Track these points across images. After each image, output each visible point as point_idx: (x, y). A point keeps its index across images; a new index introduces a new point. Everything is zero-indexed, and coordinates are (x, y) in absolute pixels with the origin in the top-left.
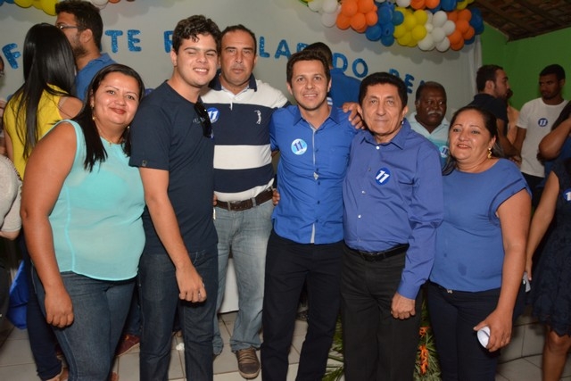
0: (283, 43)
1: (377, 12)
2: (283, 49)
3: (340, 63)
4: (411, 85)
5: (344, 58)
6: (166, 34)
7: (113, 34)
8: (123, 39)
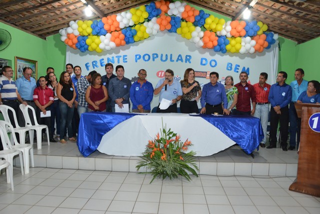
0: (180, 56)
1: (218, 40)
2: (180, 58)
3: (204, 62)
4: (238, 69)
5: (206, 60)
6: (136, 56)
7: (118, 57)
8: (121, 59)
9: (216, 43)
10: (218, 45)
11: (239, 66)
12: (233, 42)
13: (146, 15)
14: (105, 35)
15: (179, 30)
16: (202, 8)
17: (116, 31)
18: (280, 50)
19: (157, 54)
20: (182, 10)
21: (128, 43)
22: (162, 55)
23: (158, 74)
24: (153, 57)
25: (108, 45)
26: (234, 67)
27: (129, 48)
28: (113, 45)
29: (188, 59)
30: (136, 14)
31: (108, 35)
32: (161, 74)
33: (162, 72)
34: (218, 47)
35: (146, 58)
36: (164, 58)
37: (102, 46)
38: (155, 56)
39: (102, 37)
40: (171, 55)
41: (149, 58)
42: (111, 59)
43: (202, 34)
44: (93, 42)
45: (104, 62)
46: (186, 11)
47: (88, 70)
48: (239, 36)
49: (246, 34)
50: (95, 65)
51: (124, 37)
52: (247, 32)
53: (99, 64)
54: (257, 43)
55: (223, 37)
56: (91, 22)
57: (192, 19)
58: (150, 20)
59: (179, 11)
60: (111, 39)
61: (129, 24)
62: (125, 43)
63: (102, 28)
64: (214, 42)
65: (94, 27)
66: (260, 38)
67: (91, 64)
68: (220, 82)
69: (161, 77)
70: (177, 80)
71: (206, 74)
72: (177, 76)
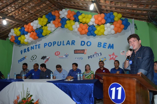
0: (68, 41)
2: (68, 43)
3: (83, 43)
4: (106, 46)
6: (45, 44)
7: (36, 46)
8: (37, 46)
9: (87, 30)
10: (89, 31)
11: (106, 44)
12: (98, 28)
13: (46, 20)
14: (27, 34)
15: (65, 26)
16: (78, 11)
17: (32, 31)
18: (137, 29)
19: (55, 42)
20: (66, 13)
21: (39, 37)
22: (58, 42)
23: (55, 54)
24: (53, 43)
25: (28, 40)
26: (102, 45)
27: (41, 40)
28: (31, 39)
29: (73, 42)
30: (40, 20)
31: (29, 34)
32: (57, 53)
33: (58, 52)
34: (89, 33)
35: (50, 44)
36: (59, 44)
37: (26, 40)
38: (54, 43)
39: (26, 35)
40: (63, 41)
41: (51, 45)
42: (33, 47)
43: (78, 26)
44: (22, 39)
45: (29, 49)
46: (69, 14)
47: (22, 54)
48: (102, 24)
49: (106, 22)
50: (25, 51)
51: (36, 34)
52: (106, 20)
53: (27, 51)
54: (115, 26)
55: (91, 26)
56: (19, 28)
57: (73, 18)
58: (50, 23)
59: (65, 15)
60: (30, 36)
61: (38, 26)
62: (38, 37)
63: (24, 31)
64: (86, 30)
65: (20, 30)
66: (117, 23)
67: (23, 51)
68: (93, 55)
69: (57, 55)
70: (66, 56)
71: (84, 51)
72: (67, 54)
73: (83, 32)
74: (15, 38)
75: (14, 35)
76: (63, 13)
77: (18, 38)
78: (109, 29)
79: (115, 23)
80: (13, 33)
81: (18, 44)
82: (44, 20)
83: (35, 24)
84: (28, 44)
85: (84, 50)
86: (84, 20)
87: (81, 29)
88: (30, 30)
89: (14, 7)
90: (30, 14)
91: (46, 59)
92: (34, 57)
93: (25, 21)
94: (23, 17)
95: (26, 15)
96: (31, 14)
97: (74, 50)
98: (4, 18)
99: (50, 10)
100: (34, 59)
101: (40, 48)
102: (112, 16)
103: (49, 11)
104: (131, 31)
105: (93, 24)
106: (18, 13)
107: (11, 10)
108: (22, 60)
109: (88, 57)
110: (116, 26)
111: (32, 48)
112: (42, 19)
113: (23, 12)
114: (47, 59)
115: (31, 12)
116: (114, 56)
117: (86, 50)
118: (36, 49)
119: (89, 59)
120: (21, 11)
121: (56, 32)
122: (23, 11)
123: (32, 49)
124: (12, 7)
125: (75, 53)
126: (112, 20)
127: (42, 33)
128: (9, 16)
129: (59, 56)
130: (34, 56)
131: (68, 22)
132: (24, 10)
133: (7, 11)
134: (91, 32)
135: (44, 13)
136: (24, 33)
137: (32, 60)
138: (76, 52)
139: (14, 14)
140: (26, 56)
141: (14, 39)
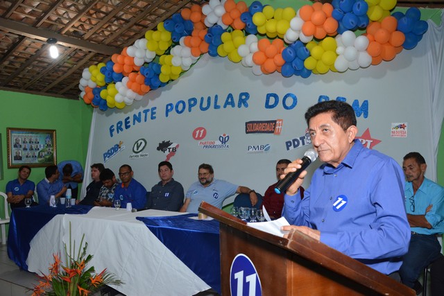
0: (230, 96)
1: (282, 54)
2: (230, 101)
3: (272, 101)
5: (275, 96)
6: (167, 106)
7: (146, 112)
8: (149, 114)
10: (286, 63)
12: (315, 50)
13: (167, 37)
14: (121, 81)
15: (220, 50)
17: (133, 71)
19: (194, 99)
20: (221, 11)
21: (152, 88)
22: (202, 99)
23: (194, 134)
24: (189, 103)
25: (124, 95)
27: (158, 95)
28: (130, 93)
29: (244, 99)
30: (152, 39)
31: (125, 80)
32: (200, 133)
33: (201, 129)
34: (288, 67)
35: (181, 107)
36: (205, 105)
37: (118, 98)
38: (192, 102)
39: (118, 84)
40: (216, 97)
41: (184, 108)
42: (137, 115)
43: (255, 47)
44: (108, 95)
45: (129, 122)
46: (228, 12)
47: (112, 135)
48: (327, 36)
49: (339, 26)
50: (119, 128)
51: (143, 79)
52: (339, 21)
53: (123, 126)
54: (373, 40)
55: (294, 45)
56: (101, 65)
57: (239, 24)
58: (178, 44)
59: (216, 15)
60: (127, 84)
61: (145, 56)
62: (149, 88)
63: (113, 71)
64: (276, 58)
65: (103, 71)
66: (381, 27)
67: (115, 127)
68: (302, 139)
69: (199, 138)
70: (224, 142)
71: (275, 125)
72: (224, 135)
73: (270, 65)
74: (94, 93)
75: (92, 85)
76: (213, 11)
77: (99, 93)
78: (351, 52)
79: (371, 29)
80: (88, 80)
81: (102, 110)
82: (161, 36)
83: (139, 52)
84: (126, 108)
85: (275, 122)
86: (271, 27)
87: (262, 57)
88: (126, 69)
89: (73, 8)
90: (122, 22)
91: (169, 149)
92: (141, 143)
93: (115, 44)
94: (107, 33)
95: (114, 28)
96: (127, 21)
97: (246, 123)
98: (52, 41)
99: (176, 4)
100: (140, 149)
101: (155, 117)
102: (359, 5)
103: (176, 8)
104: (434, 53)
105: (299, 39)
106: (91, 23)
107: (68, 15)
108: (112, 154)
109: (287, 143)
110: (374, 37)
111: (137, 118)
112: (155, 35)
113: (102, 19)
114: (171, 150)
115: (124, 17)
116: (369, 142)
117: (282, 120)
118: (145, 121)
119: (288, 149)
120: (94, 16)
121: (196, 71)
122: (102, 15)
123: (136, 121)
124: (68, 7)
125: (247, 133)
126: (361, 19)
127: (158, 75)
128: (68, 33)
129: (203, 141)
130: (139, 142)
131: (225, 36)
132: (103, 13)
133: (59, 20)
134: (294, 65)
135: (164, 18)
136: (112, 78)
137: (134, 154)
138: (252, 127)
139: (80, 28)
140: (121, 143)
141: (91, 95)
